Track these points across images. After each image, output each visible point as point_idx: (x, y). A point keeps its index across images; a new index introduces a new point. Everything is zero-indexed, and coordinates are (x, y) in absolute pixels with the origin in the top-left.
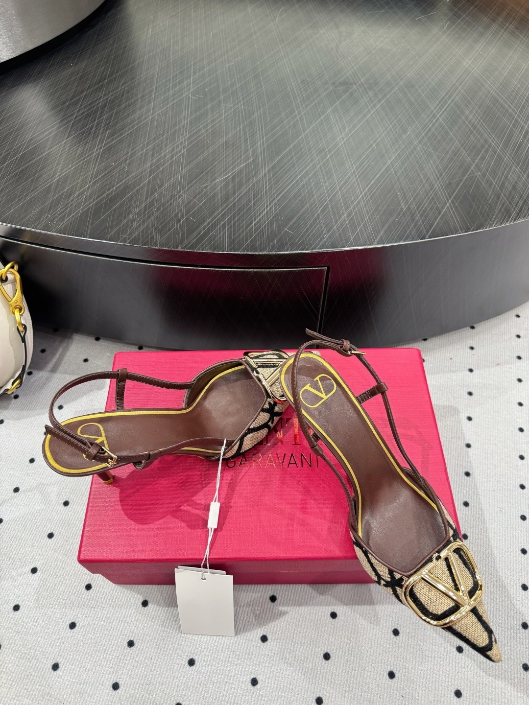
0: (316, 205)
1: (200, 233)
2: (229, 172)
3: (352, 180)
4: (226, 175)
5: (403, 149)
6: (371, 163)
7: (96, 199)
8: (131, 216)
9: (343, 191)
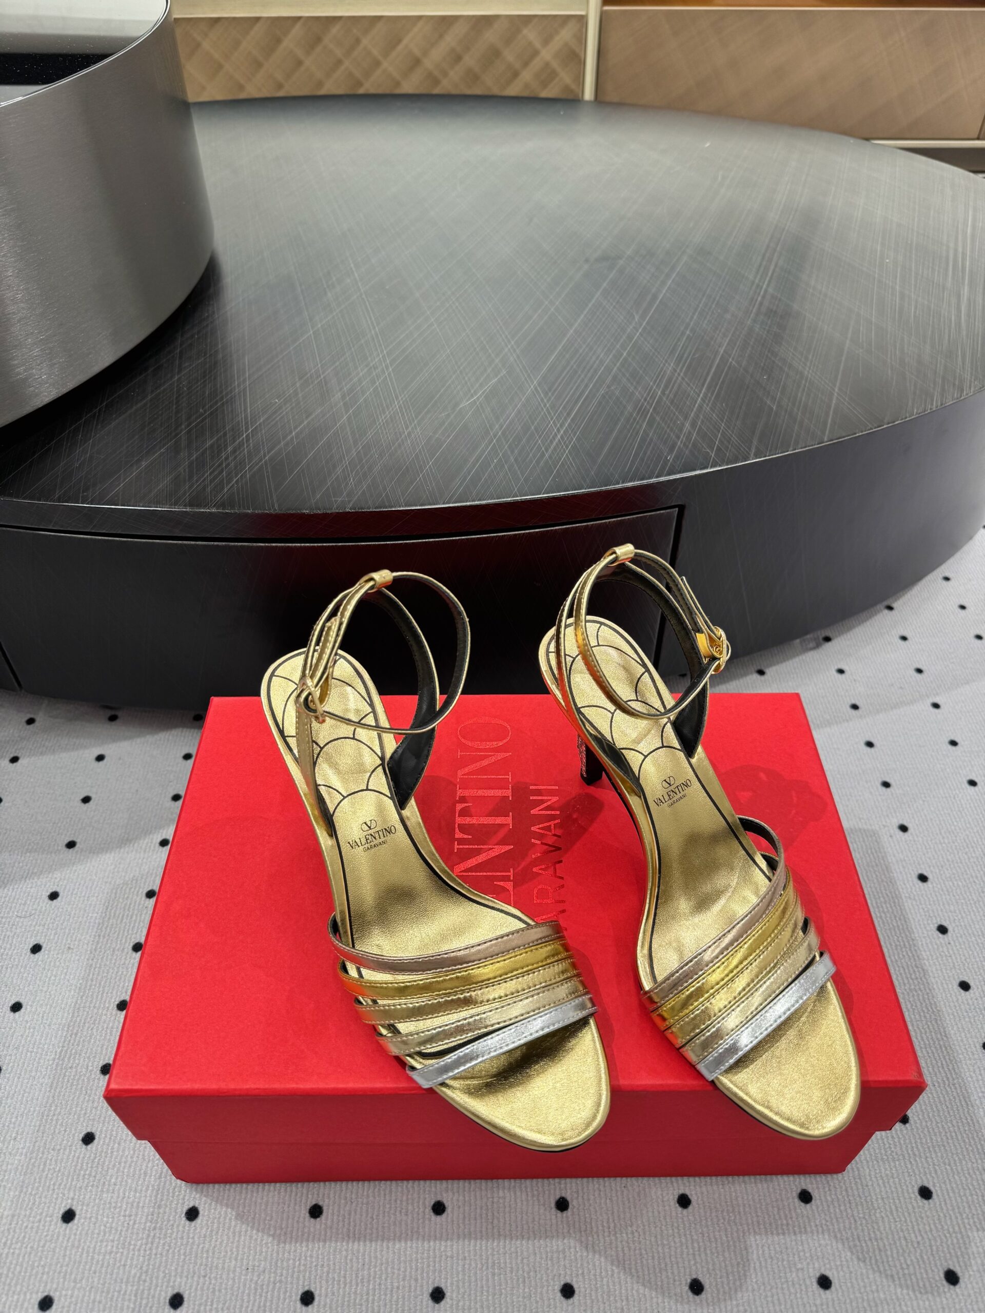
2: (476, 393)
3: (675, 382)
4: (472, 396)
5: (734, 331)
6: (694, 354)
9: (668, 396)
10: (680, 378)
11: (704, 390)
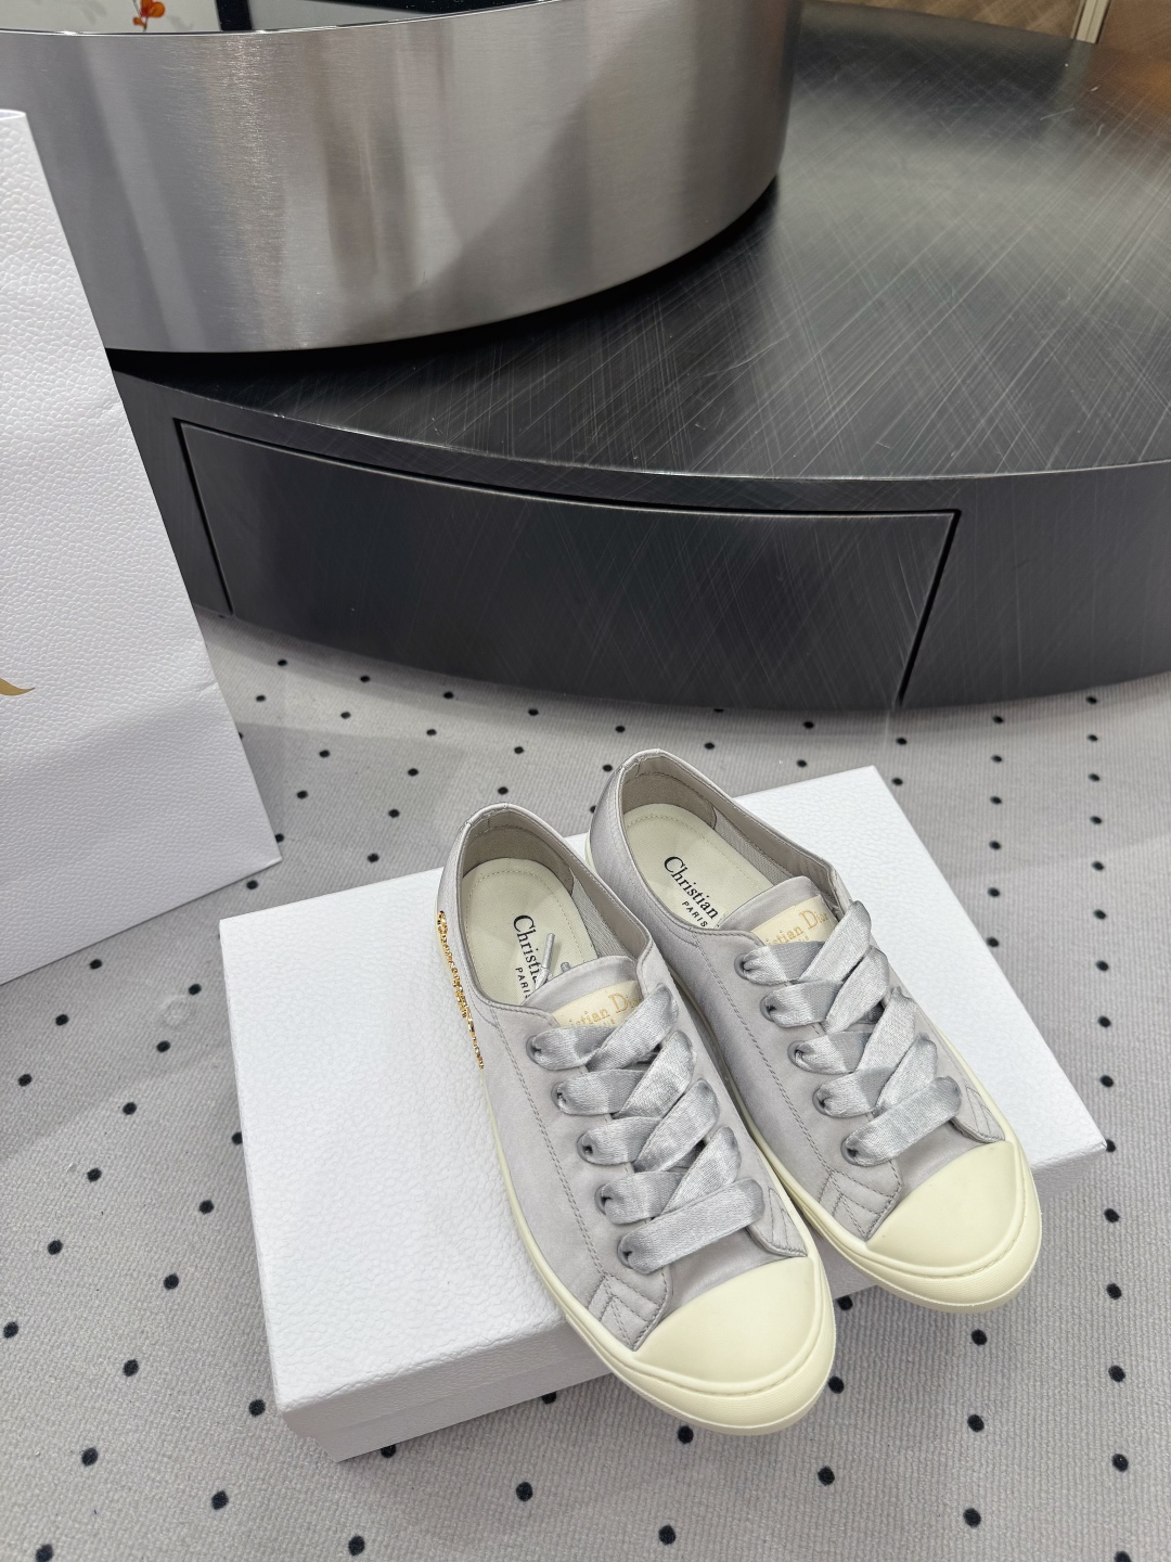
0: (924, 406)
1: (716, 449)
2: (750, 354)
3: (981, 371)
4: (745, 358)
5: (1065, 322)
6: (1010, 343)
7: (515, 394)
8: (585, 421)
9: (969, 386)
10: (987, 368)
11: (1012, 384)
